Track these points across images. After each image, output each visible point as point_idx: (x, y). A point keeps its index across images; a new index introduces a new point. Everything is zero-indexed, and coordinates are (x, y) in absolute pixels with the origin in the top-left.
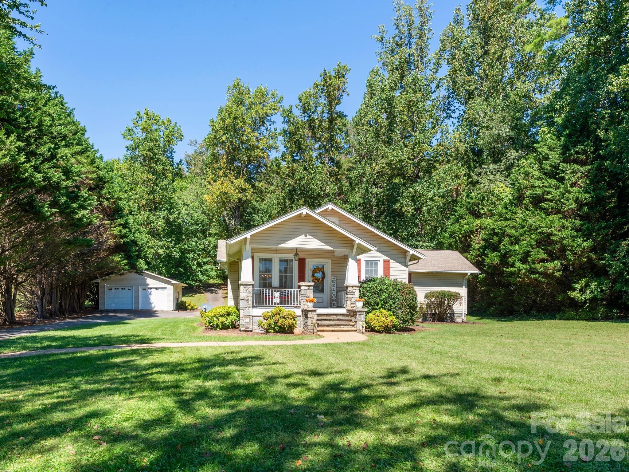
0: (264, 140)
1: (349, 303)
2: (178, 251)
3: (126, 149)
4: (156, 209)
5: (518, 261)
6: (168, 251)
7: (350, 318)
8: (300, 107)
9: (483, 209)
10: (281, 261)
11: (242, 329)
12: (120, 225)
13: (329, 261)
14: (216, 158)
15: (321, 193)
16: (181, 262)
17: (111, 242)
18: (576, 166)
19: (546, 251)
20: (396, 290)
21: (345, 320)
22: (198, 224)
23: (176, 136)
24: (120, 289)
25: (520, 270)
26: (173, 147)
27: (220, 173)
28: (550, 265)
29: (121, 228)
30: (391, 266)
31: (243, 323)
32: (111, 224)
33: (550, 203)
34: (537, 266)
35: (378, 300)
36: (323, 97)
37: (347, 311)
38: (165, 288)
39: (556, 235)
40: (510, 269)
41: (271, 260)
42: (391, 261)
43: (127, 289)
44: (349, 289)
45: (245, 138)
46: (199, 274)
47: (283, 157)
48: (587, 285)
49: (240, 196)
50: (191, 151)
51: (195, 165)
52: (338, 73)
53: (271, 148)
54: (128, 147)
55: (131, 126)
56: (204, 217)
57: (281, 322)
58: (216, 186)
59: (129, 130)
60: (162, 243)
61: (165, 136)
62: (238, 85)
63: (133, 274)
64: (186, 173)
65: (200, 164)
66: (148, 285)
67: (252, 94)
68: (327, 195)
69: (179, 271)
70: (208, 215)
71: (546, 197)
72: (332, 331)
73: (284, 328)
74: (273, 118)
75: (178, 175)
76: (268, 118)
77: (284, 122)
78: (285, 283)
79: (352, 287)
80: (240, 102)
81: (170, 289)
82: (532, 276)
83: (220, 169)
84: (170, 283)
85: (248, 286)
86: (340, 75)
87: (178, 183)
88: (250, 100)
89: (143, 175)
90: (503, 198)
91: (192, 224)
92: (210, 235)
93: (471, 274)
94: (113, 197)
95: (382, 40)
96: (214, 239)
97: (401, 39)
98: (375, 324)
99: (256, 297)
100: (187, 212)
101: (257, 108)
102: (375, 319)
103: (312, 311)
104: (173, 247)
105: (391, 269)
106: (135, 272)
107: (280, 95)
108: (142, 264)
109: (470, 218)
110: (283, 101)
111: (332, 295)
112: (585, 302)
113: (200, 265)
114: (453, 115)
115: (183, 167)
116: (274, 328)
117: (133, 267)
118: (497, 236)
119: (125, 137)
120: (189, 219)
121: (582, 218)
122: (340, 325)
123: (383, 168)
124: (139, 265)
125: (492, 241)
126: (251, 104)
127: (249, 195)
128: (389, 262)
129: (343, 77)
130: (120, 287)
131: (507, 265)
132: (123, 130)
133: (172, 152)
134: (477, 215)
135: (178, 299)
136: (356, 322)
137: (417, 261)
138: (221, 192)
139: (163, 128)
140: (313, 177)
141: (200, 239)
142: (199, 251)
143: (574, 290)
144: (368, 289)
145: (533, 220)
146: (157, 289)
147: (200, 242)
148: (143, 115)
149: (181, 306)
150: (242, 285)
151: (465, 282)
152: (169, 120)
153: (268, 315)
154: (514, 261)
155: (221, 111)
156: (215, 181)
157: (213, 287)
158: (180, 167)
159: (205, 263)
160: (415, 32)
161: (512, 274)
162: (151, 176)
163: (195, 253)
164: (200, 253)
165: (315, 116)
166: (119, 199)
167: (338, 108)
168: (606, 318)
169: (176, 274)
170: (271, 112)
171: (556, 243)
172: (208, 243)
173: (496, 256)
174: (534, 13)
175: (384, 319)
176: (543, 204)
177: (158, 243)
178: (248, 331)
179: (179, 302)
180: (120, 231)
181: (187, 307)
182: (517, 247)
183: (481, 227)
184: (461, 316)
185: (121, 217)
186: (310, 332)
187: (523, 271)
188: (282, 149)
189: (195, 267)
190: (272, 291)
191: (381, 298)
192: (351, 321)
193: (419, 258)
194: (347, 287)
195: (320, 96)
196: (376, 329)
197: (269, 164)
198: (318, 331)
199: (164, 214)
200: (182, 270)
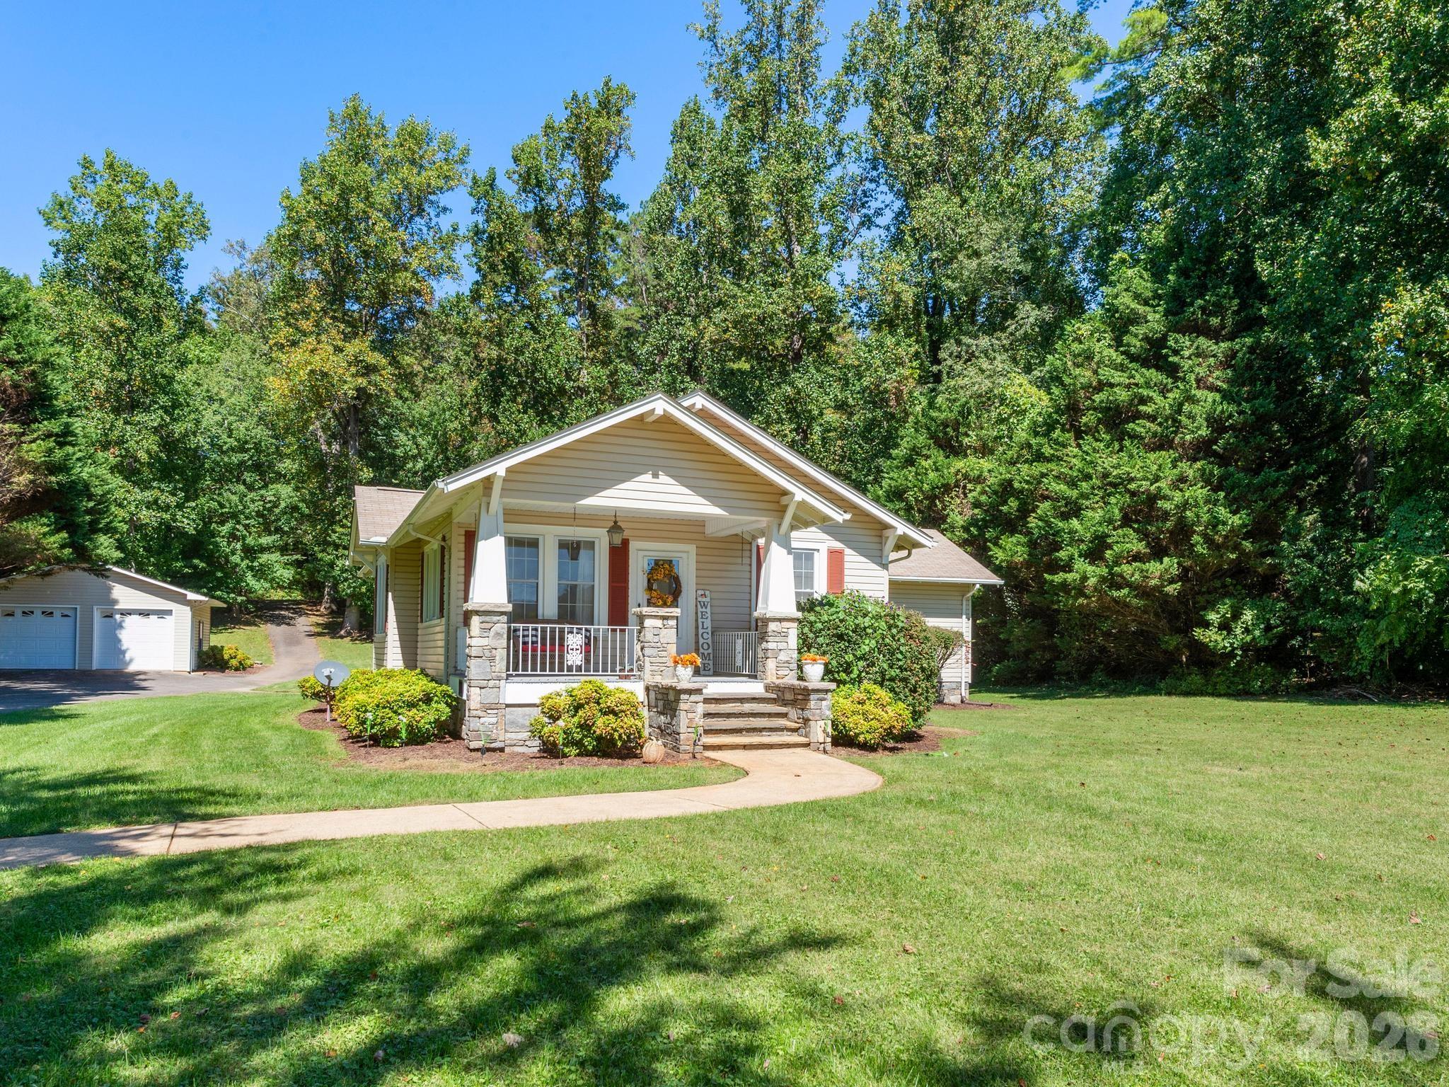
0: (423, 250)
1: (771, 664)
2: (193, 516)
3: (54, 249)
4: (134, 406)
5: (1080, 556)
6: (167, 516)
7: (783, 710)
8: (516, 177)
9: (968, 436)
10: (563, 545)
11: (473, 745)
12: (49, 435)
13: (692, 549)
14: (295, 287)
15: (569, 385)
16: (198, 545)
17: (22, 480)
18: (1203, 342)
19: (1144, 535)
20: (894, 631)
21: (770, 715)
22: (249, 450)
23: (189, 227)
24: (38, 613)
25: (1085, 578)
26: (183, 255)
27: (306, 325)
28: (1154, 568)
29: (51, 443)
30: (846, 565)
31: (477, 725)
32: (23, 434)
33: (1148, 424)
34: (1126, 569)
35: (849, 657)
36: (570, 158)
37: (767, 688)
38: (169, 612)
39: (1165, 498)
40: (1058, 578)
41: (534, 544)
42: (848, 551)
43: (57, 614)
44: (772, 626)
45: (372, 240)
46: (249, 574)
47: (476, 296)
48: (1236, 616)
49: (362, 382)
50: (228, 266)
51: (239, 305)
52: (605, 104)
53: (437, 271)
54: (57, 244)
55: (65, 192)
56: (261, 432)
57: (602, 725)
58: (298, 356)
59: (61, 205)
60: (148, 495)
61: (161, 226)
62: (356, 113)
63: (78, 573)
64: (211, 321)
65: (254, 303)
66: (115, 602)
67: (392, 137)
68: (582, 391)
69: (195, 567)
70: (273, 427)
71: (1142, 408)
72: (745, 747)
73: (612, 742)
74: (444, 199)
75: (192, 324)
76: (432, 197)
77: (474, 211)
78: (573, 608)
79: (780, 620)
80: (361, 154)
81: (183, 615)
82: (1115, 594)
83: (305, 314)
84: (183, 600)
85: (495, 618)
86: (609, 105)
87: (192, 346)
88: (388, 153)
89: (97, 317)
90: (1025, 411)
91: (232, 449)
92: (280, 477)
93: (983, 585)
94: (30, 360)
95: (711, 34)
96: (290, 489)
97: (760, 35)
98: (858, 725)
99: (516, 652)
100: (219, 418)
101: (405, 171)
102: (854, 713)
103: (690, 692)
104: (180, 506)
105: (846, 572)
106: (84, 570)
107: (461, 145)
108: (105, 546)
109: (938, 456)
110: (470, 159)
111: (701, 641)
112: (1231, 655)
113: (250, 552)
114: (879, 221)
115: (207, 306)
116: (578, 744)
117: (83, 556)
118: (1018, 498)
119: (49, 223)
120: (224, 436)
121: (1223, 460)
122: (761, 730)
123: (725, 331)
124: (97, 547)
125: (1004, 508)
126: (391, 161)
127: (385, 380)
128: (841, 553)
129: (619, 112)
130: (38, 607)
131: (1055, 567)
132: (46, 203)
133: (177, 266)
134: (952, 448)
135: (200, 642)
136: (806, 721)
137: (905, 553)
138: (312, 371)
139: (156, 206)
140: (548, 347)
141: (250, 488)
142: (247, 518)
143: (1206, 625)
144: (819, 625)
145: (1107, 461)
146: (145, 613)
147: (252, 495)
148: (99, 166)
149: (209, 661)
150: (477, 613)
151: (967, 606)
152: (172, 187)
153: (563, 702)
154: (1071, 558)
155: (307, 174)
156: (294, 344)
157: (282, 609)
158: (199, 306)
159: (263, 549)
160: (788, 24)
161: (1064, 586)
162: (121, 323)
163: (238, 523)
164: (252, 522)
165: (552, 201)
166: (47, 364)
167: (607, 187)
168: (1272, 693)
169: (184, 576)
170: (441, 183)
171: (1166, 515)
172: (272, 498)
173: (1018, 543)
174: (1043, 10)
175: (880, 711)
176: (1131, 425)
177: (138, 494)
178: (494, 750)
179: (205, 648)
180: (50, 452)
181: (227, 662)
182: (1075, 523)
183: (966, 476)
184: (959, 688)
185: (54, 415)
186: (686, 752)
187: (1092, 581)
188: (470, 276)
189: (235, 559)
190: (562, 631)
191: (858, 653)
192: (785, 715)
193: (917, 545)
194: (766, 621)
195: (562, 155)
196: (861, 738)
197: (434, 309)
198: (706, 748)
199: (153, 419)
200: (202, 565)
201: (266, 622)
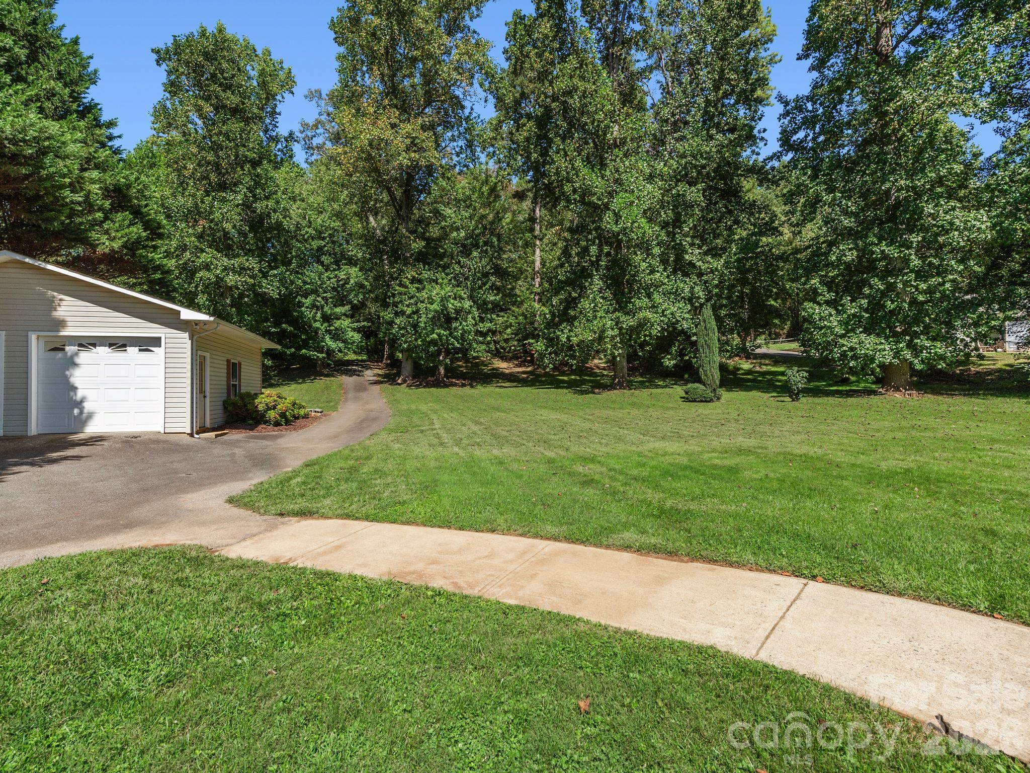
26: (277, 105)
46: (327, 338)
84: (173, 321)
91: (311, 236)
96: (357, 270)
100: (301, 212)
113: (326, 318)
120: (304, 226)
141: (327, 268)
142: (325, 292)
147: (328, 274)
152: (267, 52)
157: (353, 365)
159: (337, 317)
163: (318, 296)
164: (329, 295)
172: (344, 277)
181: (259, 416)
189: (317, 324)
200: (290, 329)
201: (341, 375)
